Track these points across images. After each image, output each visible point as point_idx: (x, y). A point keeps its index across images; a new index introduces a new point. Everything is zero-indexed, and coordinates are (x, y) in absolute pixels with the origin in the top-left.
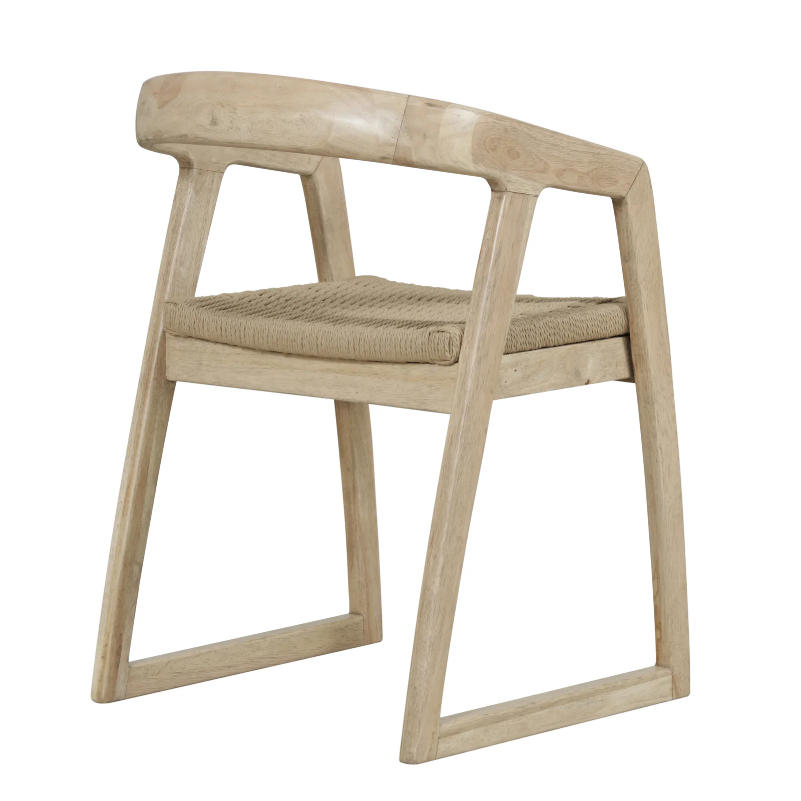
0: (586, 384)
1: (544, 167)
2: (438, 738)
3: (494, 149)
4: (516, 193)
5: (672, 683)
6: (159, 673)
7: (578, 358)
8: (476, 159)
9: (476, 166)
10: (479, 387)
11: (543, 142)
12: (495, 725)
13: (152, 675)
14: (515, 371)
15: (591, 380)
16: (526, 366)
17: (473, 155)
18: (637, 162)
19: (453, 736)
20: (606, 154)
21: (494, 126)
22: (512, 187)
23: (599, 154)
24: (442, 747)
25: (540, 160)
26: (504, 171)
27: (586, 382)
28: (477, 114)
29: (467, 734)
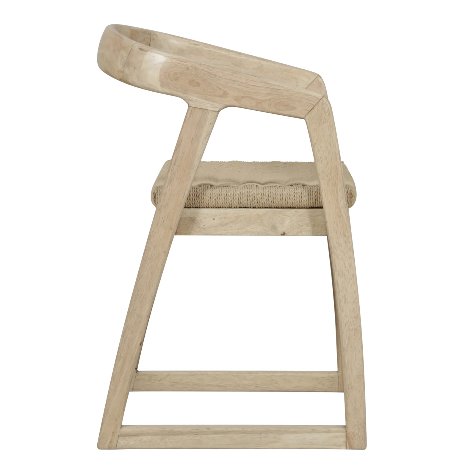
0: (282, 235)
1: (224, 94)
2: (118, 436)
3: (176, 79)
4: (195, 108)
5: (346, 438)
6: (160, 380)
7: (276, 218)
8: (163, 85)
9: (163, 89)
10: (159, 225)
11: (222, 78)
12: (171, 436)
13: (155, 381)
14: (214, 219)
15: (286, 233)
16: (225, 217)
17: (160, 81)
18: (315, 97)
19: (132, 437)
20: (284, 90)
21: (177, 65)
22: (192, 104)
23: (276, 89)
24: (122, 442)
25: (220, 89)
26: (185, 94)
27: (282, 234)
28: (165, 57)
29: (145, 438)
